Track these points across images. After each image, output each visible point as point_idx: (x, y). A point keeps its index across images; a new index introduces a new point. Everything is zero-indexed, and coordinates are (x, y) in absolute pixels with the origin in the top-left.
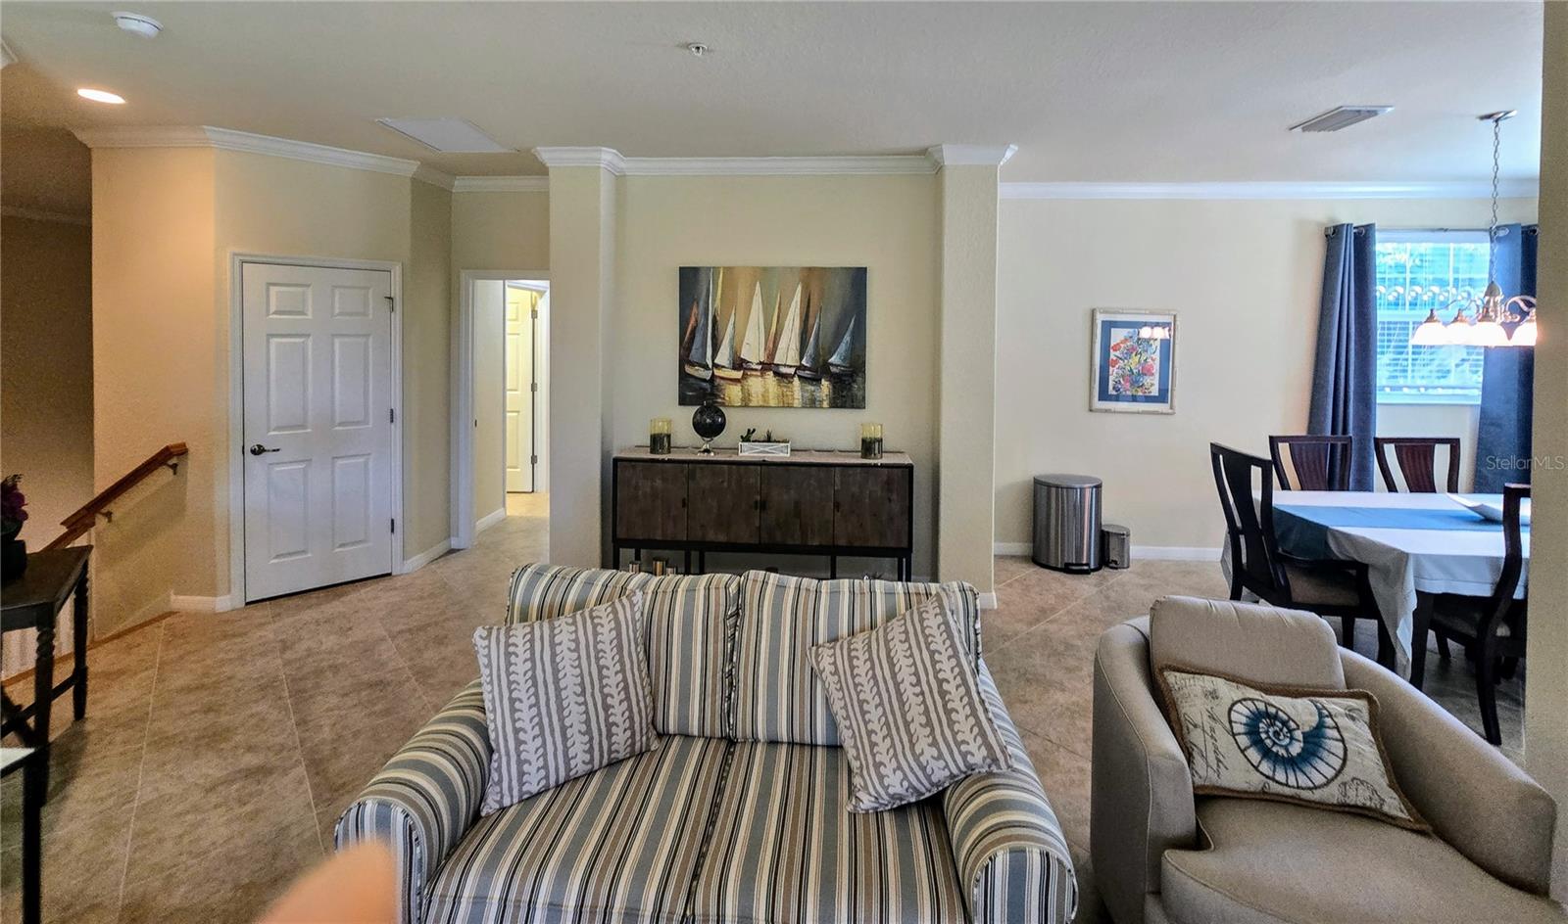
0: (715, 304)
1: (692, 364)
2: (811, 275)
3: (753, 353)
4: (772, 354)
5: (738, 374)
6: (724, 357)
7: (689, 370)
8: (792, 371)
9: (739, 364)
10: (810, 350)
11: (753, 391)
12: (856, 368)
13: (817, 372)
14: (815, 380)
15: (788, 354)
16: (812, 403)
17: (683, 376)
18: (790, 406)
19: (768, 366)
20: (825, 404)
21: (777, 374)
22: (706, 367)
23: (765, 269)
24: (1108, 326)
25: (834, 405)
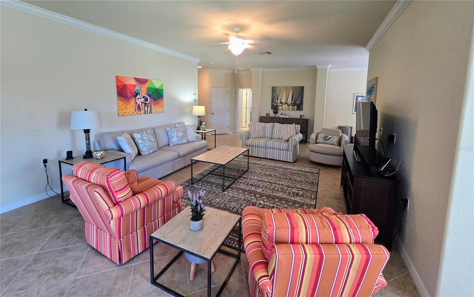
0: (278, 93)
1: (274, 103)
2: (294, 88)
3: (284, 101)
4: (287, 101)
5: (281, 105)
6: (279, 102)
7: (273, 104)
8: (290, 104)
9: (281, 103)
10: (293, 101)
11: (283, 107)
12: (301, 103)
13: (294, 104)
14: (294, 106)
15: (289, 101)
16: (293, 110)
17: (272, 105)
18: (289, 110)
19: (286, 103)
20: (296, 110)
21: (287, 104)
22: (276, 103)
23: (286, 87)
24: (357, 97)
25: (297, 110)
